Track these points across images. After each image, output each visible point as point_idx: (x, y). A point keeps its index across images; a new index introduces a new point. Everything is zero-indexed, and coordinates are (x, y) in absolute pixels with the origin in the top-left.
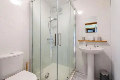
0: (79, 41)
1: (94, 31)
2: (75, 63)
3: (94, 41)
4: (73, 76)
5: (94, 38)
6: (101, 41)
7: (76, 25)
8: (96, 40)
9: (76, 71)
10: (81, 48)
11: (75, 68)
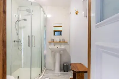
0: (49, 42)
1: (61, 34)
2: (46, 63)
3: (60, 42)
4: (44, 73)
5: (60, 40)
6: (64, 42)
7: (46, 26)
8: (61, 41)
9: (46, 69)
10: (50, 48)
11: (45, 66)
